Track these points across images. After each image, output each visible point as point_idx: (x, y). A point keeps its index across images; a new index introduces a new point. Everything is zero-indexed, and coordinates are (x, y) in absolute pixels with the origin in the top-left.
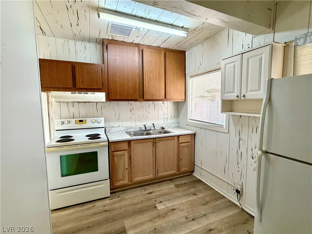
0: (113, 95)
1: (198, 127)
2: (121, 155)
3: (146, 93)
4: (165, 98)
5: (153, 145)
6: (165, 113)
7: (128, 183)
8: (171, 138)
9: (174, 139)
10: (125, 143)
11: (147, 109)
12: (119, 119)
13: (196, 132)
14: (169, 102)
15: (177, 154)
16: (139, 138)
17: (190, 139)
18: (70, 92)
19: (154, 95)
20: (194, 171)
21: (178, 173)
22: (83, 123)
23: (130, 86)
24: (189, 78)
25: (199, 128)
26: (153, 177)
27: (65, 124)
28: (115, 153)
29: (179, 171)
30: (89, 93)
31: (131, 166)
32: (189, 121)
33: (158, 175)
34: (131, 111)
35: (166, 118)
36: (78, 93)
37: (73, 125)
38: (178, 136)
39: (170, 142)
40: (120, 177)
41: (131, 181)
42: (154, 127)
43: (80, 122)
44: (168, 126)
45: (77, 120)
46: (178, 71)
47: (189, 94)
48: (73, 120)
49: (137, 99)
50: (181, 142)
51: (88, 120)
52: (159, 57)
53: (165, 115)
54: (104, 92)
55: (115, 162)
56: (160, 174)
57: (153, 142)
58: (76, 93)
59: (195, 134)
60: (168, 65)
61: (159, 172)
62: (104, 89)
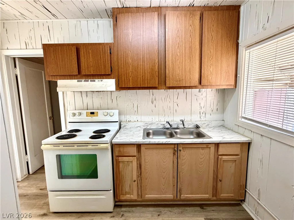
0: (125, 82)
1: (256, 133)
2: (127, 161)
3: (169, 77)
4: (200, 83)
5: (174, 154)
6: (202, 105)
7: (136, 198)
8: (205, 146)
9: (210, 148)
10: (133, 147)
11: (175, 100)
12: (137, 112)
13: (251, 141)
14: (209, 90)
15: (214, 170)
16: (152, 142)
17: (239, 150)
18: (76, 80)
19: (181, 79)
20: (244, 200)
21: (215, 198)
22: (95, 116)
23: (146, 69)
24: (244, 50)
25: (259, 134)
26: (173, 198)
27: (76, 116)
28: (120, 158)
29: (216, 196)
30: (96, 80)
31: (141, 178)
32: (240, 119)
33: (180, 196)
34: (152, 103)
35: (204, 113)
36: (84, 81)
37: (84, 117)
38: (217, 145)
39: (201, 151)
40: (127, 188)
41: (141, 197)
42: (184, 125)
43: (91, 115)
44: (206, 124)
45: (89, 112)
46: (224, 40)
47: (243, 76)
48: (84, 112)
49: (156, 87)
50: (221, 154)
51: (100, 112)
52: (191, 22)
53: (202, 107)
54: (114, 79)
55: (121, 170)
56: (184, 196)
57: (174, 150)
58: (81, 81)
59: (249, 144)
60: (206, 32)
61: (183, 192)
62: (113, 74)
